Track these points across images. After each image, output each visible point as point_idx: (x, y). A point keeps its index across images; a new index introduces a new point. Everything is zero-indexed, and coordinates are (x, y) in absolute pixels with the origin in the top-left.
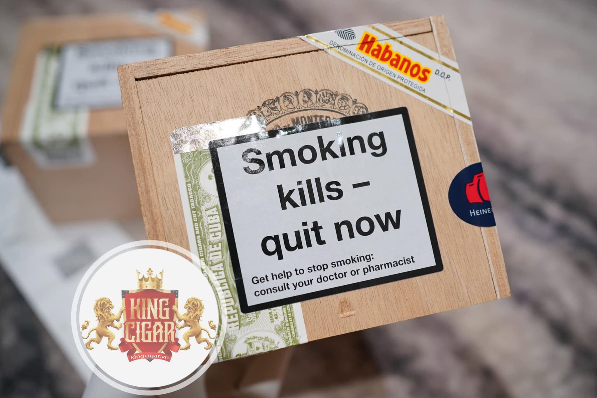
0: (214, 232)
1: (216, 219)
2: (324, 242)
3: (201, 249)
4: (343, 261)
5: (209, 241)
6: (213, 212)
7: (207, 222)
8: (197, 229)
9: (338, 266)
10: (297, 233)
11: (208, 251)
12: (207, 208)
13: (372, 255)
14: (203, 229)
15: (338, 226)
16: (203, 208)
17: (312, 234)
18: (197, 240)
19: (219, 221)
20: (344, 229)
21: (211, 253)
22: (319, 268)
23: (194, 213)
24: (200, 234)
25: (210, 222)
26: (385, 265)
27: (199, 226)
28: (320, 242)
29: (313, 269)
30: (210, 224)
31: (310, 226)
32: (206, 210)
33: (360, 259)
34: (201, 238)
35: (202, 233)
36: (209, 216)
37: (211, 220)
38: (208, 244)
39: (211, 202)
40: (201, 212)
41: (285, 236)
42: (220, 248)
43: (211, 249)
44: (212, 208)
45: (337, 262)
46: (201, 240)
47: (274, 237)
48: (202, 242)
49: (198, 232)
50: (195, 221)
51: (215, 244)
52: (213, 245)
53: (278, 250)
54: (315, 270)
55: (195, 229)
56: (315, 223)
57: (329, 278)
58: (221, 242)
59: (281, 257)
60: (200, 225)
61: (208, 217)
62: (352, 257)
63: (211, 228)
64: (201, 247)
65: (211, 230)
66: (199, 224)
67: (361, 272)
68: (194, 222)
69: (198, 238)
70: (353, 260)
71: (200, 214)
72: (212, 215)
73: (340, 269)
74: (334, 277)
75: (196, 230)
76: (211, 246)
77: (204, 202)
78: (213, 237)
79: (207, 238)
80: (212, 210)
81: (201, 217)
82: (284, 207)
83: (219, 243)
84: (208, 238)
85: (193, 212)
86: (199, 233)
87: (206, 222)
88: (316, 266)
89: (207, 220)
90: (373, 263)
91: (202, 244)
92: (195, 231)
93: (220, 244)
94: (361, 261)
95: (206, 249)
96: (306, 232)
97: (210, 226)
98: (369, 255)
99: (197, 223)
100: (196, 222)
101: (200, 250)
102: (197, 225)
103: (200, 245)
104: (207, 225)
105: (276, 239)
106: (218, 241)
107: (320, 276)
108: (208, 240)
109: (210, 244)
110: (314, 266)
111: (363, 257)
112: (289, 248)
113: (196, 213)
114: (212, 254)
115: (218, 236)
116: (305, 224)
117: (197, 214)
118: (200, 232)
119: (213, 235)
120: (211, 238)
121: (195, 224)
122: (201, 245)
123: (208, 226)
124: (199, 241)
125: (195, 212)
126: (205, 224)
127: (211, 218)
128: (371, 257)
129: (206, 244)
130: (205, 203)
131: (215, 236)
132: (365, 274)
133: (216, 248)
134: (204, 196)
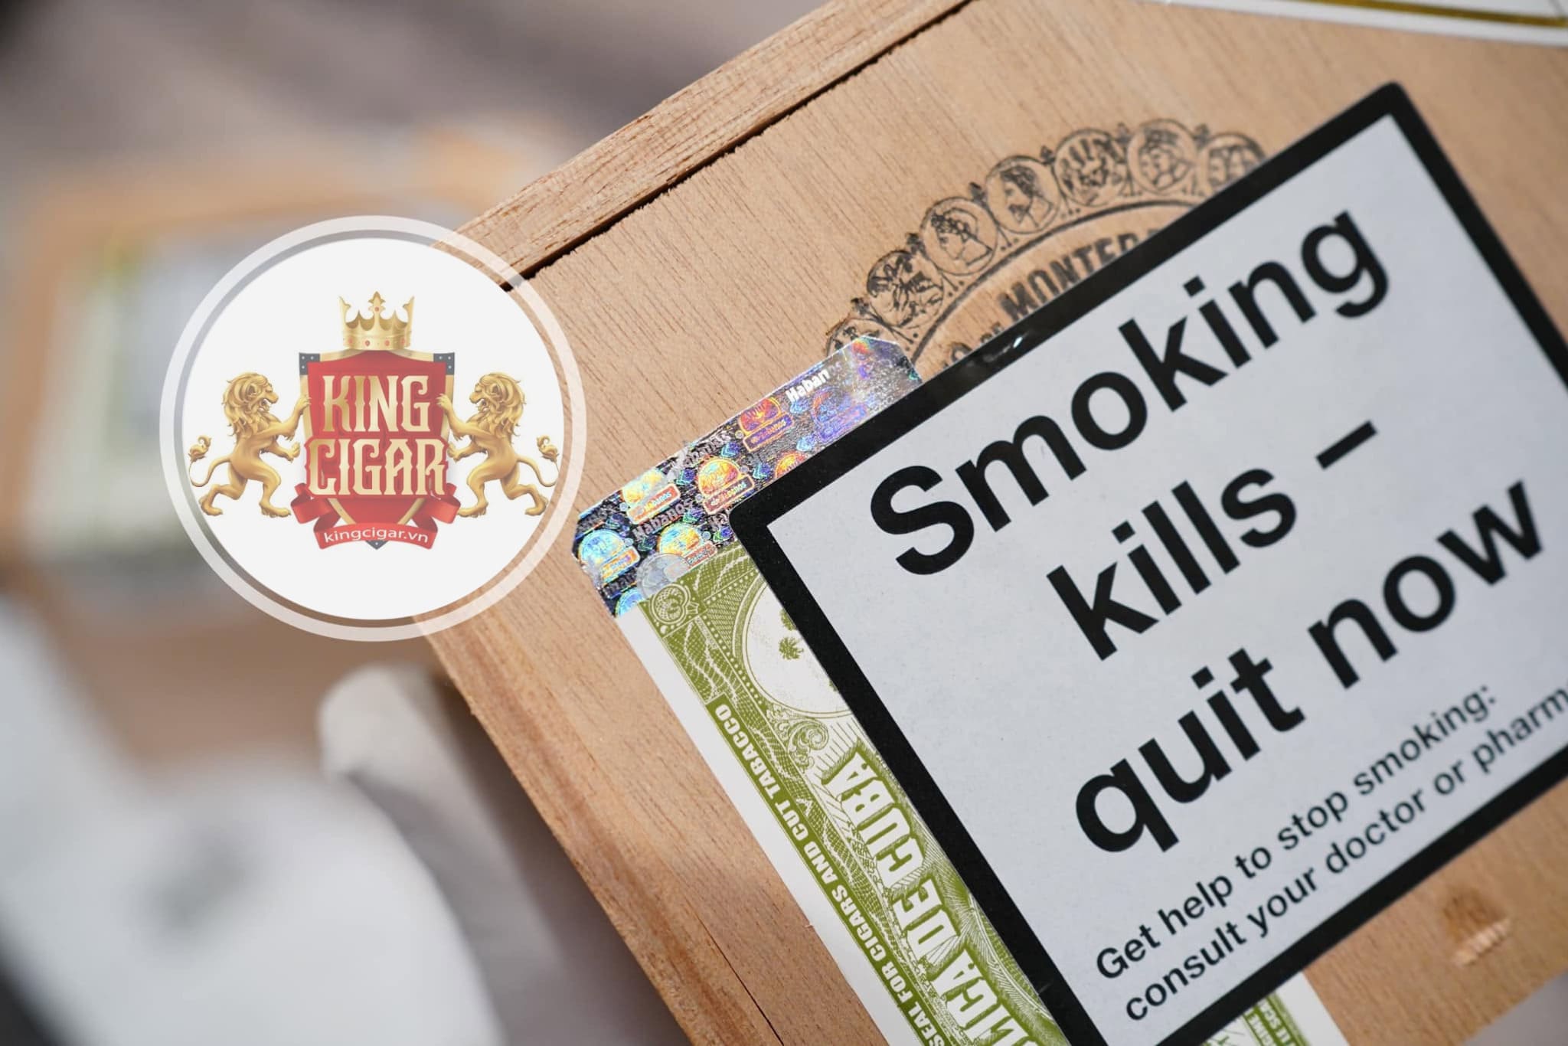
0: (890, 851)
1: (874, 798)
2: (1296, 718)
3: (866, 934)
4: (1392, 755)
5: (885, 889)
6: (855, 774)
7: (849, 824)
8: (821, 863)
9: (1380, 780)
10: (1191, 725)
11: (896, 931)
12: (825, 772)
13: (1484, 689)
14: (846, 855)
15: (1323, 635)
16: (811, 777)
17: (1245, 704)
18: (837, 905)
19: (892, 801)
20: (1350, 636)
21: (909, 932)
22: (1318, 817)
23: (785, 811)
24: (842, 881)
25: (858, 818)
26: (1543, 706)
27: (824, 851)
28: (1284, 720)
29: (1296, 831)
30: (861, 827)
31: (1225, 676)
32: (825, 782)
33: (1446, 723)
34: (850, 894)
35: (848, 870)
36: (845, 797)
37: (859, 808)
38: (885, 902)
39: (831, 743)
40: (808, 795)
41: (1152, 752)
42: (934, 900)
43: (905, 918)
44: (844, 764)
45: (1374, 770)
46: (855, 901)
47: (1111, 774)
48: (859, 907)
49: (829, 877)
50: (800, 837)
51: (911, 894)
52: (903, 898)
53: (1148, 815)
54: (1306, 833)
55: (813, 869)
56: (1240, 660)
57: (1366, 840)
58: (930, 877)
59: (1166, 839)
60: (827, 843)
61: (845, 803)
62: (1417, 729)
63: (871, 841)
64: (866, 926)
65: (875, 848)
66: (820, 846)
67: (1470, 768)
68: (800, 846)
69: (839, 899)
70: (1426, 737)
71: (809, 804)
72: (856, 790)
73: (1391, 793)
74: (1384, 827)
75: (819, 869)
76: (898, 906)
77: (804, 753)
78: (893, 869)
79: (870, 880)
80: (848, 770)
81: (818, 812)
82: (1104, 648)
83: (923, 881)
84: (876, 883)
85: (781, 807)
86: (834, 878)
87: (846, 826)
88: (1303, 814)
89: (841, 816)
90: (1500, 719)
91: (864, 914)
92: (818, 876)
93: (929, 886)
94: (1453, 726)
95: (887, 925)
96: (1219, 704)
97: (866, 834)
98: (1476, 696)
99: (812, 844)
100: (806, 841)
101: (863, 937)
102: (818, 851)
103: (857, 919)
104: (850, 835)
105: (1123, 777)
106: (917, 876)
107: (1334, 846)
108: (879, 890)
109: (892, 902)
110: (1297, 821)
111: (1455, 710)
112: (1185, 792)
113: (793, 807)
114: (915, 935)
115: (909, 857)
116: (1203, 677)
117: (799, 809)
118: (837, 870)
119: (889, 861)
120: (887, 876)
121: (807, 848)
122: (862, 920)
123: (860, 837)
124: (848, 907)
125: (786, 804)
126: (845, 834)
127: (855, 800)
128: (1485, 697)
129: (878, 909)
130: (812, 753)
131: (899, 863)
132: (1486, 770)
133: (920, 908)
134: (798, 729)
